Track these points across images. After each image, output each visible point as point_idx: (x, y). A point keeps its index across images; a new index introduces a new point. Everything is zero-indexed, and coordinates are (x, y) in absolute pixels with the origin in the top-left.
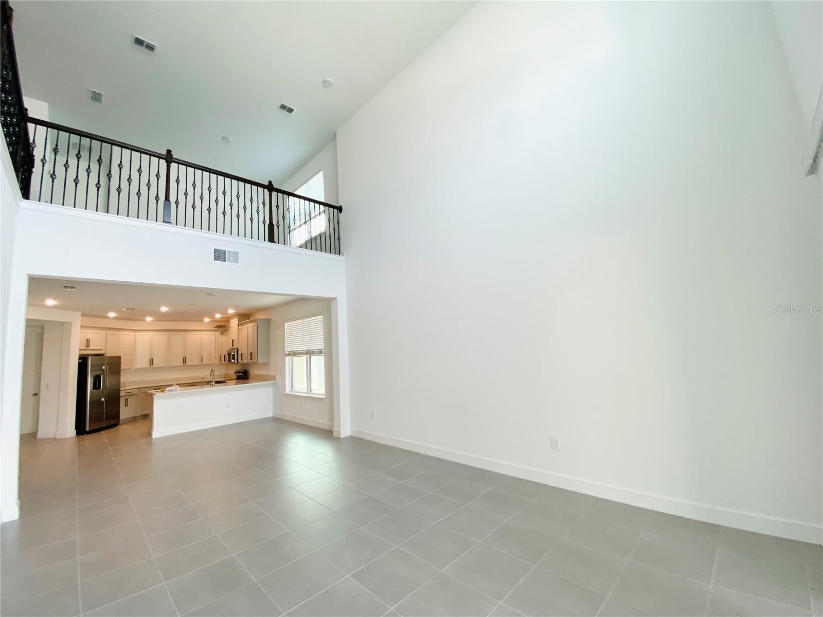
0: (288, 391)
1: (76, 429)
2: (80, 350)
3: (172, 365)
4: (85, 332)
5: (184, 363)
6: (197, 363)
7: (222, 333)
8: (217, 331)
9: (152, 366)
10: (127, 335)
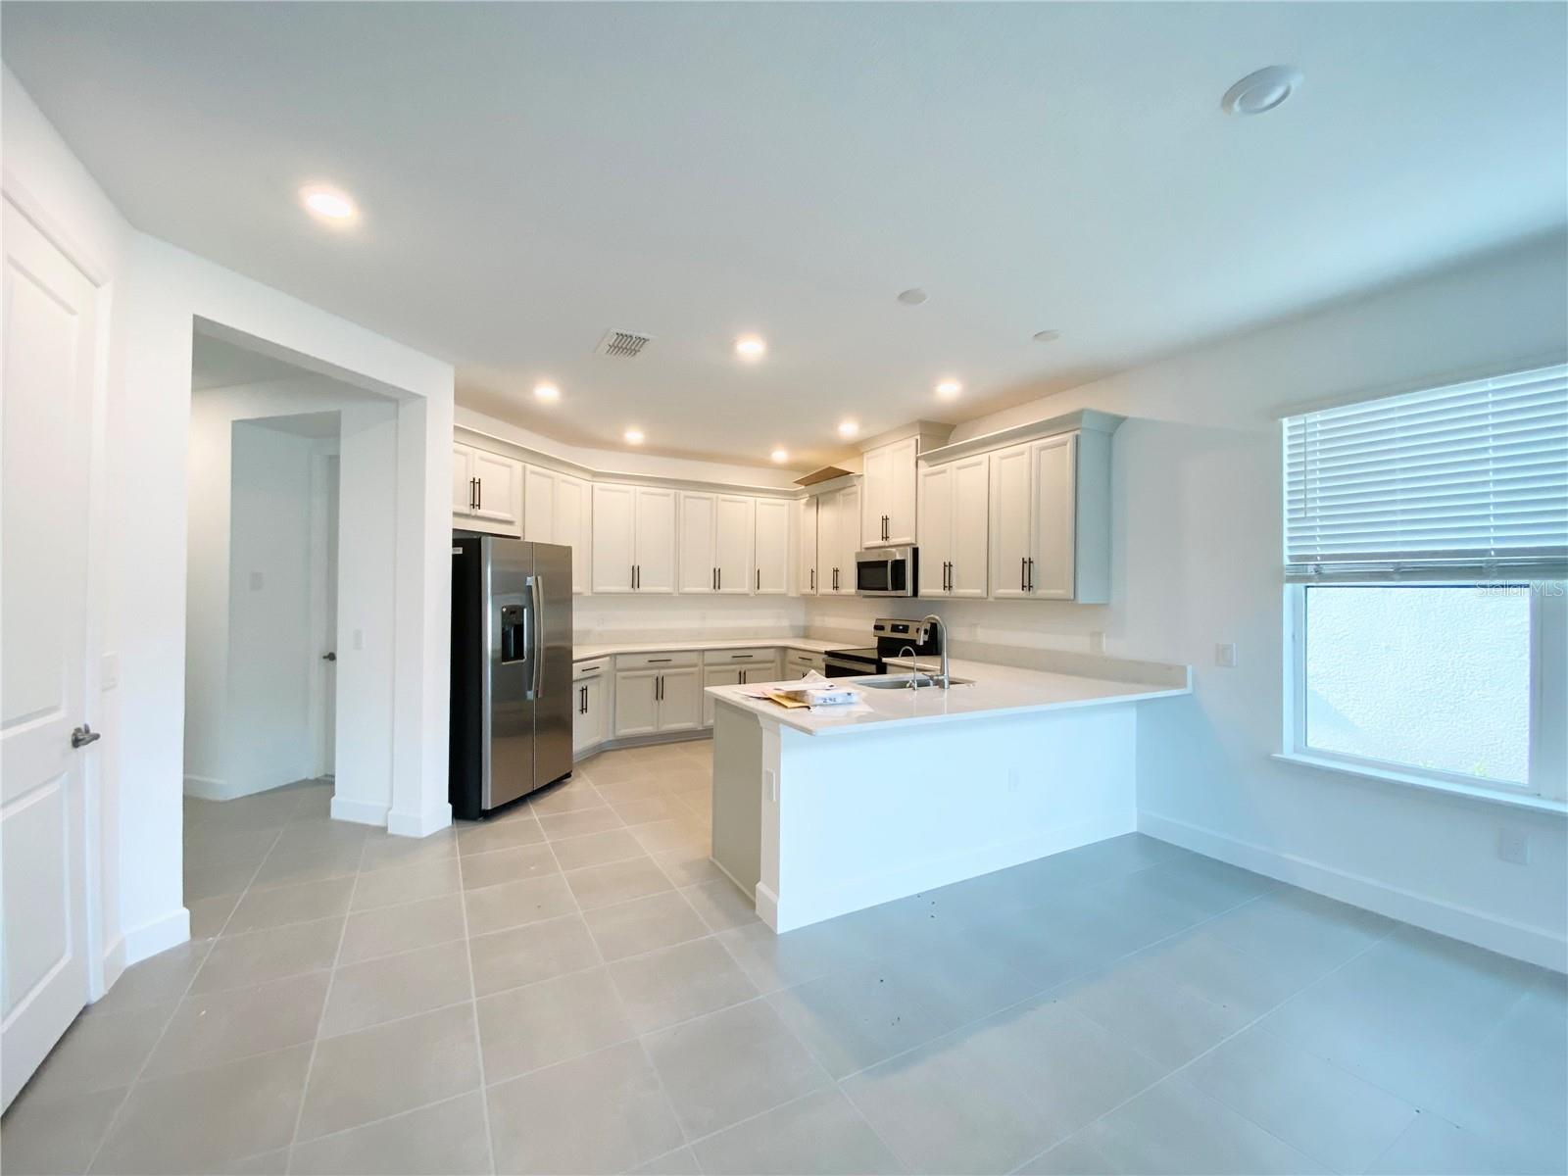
0: (1288, 753)
1: (450, 801)
2: (456, 514)
3: (687, 590)
4: (465, 454)
5: (717, 585)
6: (745, 590)
7: (817, 501)
8: (794, 495)
9: (637, 590)
10: (573, 484)
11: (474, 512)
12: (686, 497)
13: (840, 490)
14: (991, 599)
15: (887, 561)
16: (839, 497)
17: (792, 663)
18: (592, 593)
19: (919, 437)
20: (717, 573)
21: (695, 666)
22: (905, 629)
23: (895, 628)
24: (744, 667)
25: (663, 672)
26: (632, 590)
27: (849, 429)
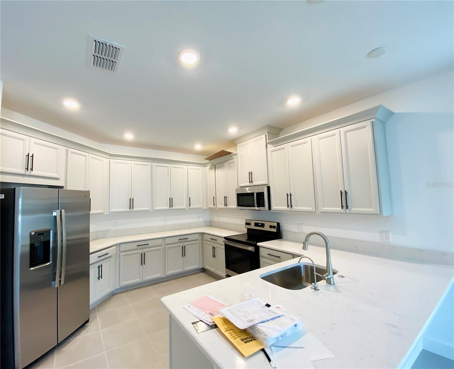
3: (157, 208)
4: (23, 140)
5: (171, 205)
6: (184, 207)
7: (215, 167)
8: (204, 165)
9: (132, 210)
10: (99, 160)
11: (28, 173)
12: (156, 166)
13: (227, 161)
14: (318, 213)
15: (253, 193)
16: (226, 164)
17: (206, 240)
18: (109, 212)
19: (267, 134)
20: (171, 200)
21: (161, 245)
22: (263, 225)
23: (256, 225)
24: (185, 244)
25: (145, 250)
26: (130, 210)
27: (233, 131)
